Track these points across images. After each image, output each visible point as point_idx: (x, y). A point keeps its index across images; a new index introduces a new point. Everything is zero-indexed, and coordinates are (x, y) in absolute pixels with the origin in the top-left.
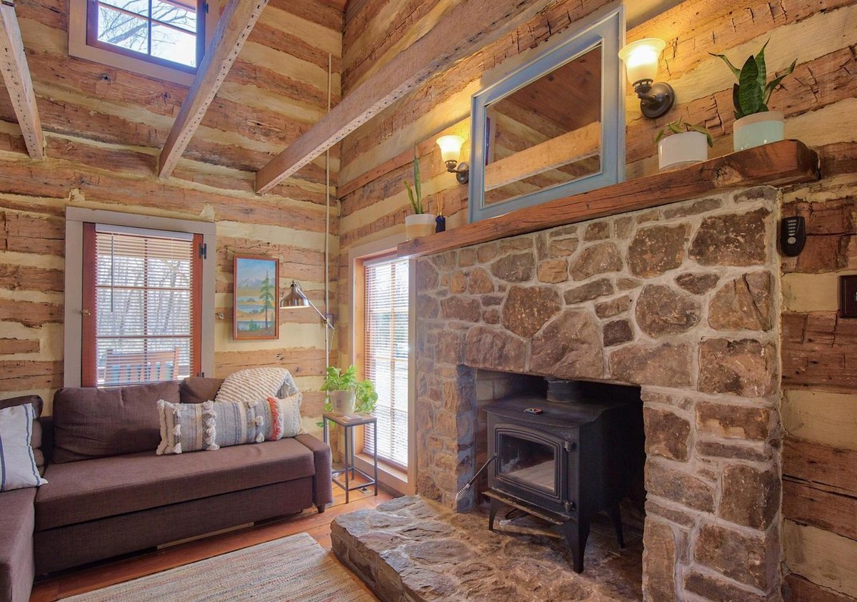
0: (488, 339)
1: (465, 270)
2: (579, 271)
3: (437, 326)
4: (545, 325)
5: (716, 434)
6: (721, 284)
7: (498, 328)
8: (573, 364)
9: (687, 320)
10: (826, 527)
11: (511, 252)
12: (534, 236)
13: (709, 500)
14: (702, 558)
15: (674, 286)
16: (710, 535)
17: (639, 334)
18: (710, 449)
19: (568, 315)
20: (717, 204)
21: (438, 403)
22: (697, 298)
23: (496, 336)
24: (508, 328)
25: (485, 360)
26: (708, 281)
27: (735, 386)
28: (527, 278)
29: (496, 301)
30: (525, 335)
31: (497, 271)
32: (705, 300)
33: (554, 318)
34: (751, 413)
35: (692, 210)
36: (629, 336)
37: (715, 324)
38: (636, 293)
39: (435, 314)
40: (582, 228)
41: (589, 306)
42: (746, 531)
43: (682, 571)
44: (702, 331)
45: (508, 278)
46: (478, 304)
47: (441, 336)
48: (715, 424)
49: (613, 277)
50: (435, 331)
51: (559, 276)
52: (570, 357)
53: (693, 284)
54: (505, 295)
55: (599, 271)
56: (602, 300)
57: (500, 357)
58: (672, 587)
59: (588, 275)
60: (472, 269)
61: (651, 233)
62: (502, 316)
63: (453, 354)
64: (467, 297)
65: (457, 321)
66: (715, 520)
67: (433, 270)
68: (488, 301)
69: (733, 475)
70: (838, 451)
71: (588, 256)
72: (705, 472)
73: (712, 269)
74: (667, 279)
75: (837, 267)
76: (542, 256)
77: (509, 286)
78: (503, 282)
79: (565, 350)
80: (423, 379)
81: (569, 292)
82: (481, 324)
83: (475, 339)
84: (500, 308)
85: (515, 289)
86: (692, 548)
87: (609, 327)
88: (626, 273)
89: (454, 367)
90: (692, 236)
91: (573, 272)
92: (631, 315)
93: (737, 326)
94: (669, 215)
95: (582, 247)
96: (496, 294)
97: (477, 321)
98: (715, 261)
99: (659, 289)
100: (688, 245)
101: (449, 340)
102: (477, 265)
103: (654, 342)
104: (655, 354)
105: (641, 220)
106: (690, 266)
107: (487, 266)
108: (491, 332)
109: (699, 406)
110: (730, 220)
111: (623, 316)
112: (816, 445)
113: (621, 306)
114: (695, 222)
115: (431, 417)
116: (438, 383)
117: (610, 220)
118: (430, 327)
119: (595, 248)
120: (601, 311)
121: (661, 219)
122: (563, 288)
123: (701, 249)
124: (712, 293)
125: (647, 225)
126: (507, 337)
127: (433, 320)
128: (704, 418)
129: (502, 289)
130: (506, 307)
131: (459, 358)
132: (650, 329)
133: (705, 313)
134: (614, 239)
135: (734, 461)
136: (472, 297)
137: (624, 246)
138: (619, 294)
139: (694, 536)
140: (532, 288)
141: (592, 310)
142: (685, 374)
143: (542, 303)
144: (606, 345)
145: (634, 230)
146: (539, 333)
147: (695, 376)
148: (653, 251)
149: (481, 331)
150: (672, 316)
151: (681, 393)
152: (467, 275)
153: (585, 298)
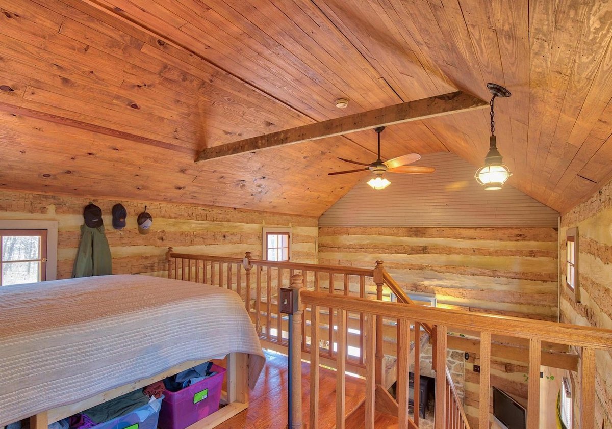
6: (456, 364)
9: (450, 369)
10: (471, 406)
15: (447, 362)
19: (423, 361)
22: (451, 365)
26: (453, 363)
27: (458, 383)
32: (453, 366)
34: (461, 387)
37: (455, 370)
52: (423, 371)
56: (431, 360)
59: (427, 354)
70: (473, 393)
73: (454, 361)
75: (474, 363)
90: (451, 353)
91: (424, 352)
93: (459, 372)
98: (455, 359)
100: (450, 355)
106: (450, 359)
110: (458, 353)
112: (470, 392)
123: (452, 356)
124: (454, 365)
133: (453, 368)
153: (427, 359)
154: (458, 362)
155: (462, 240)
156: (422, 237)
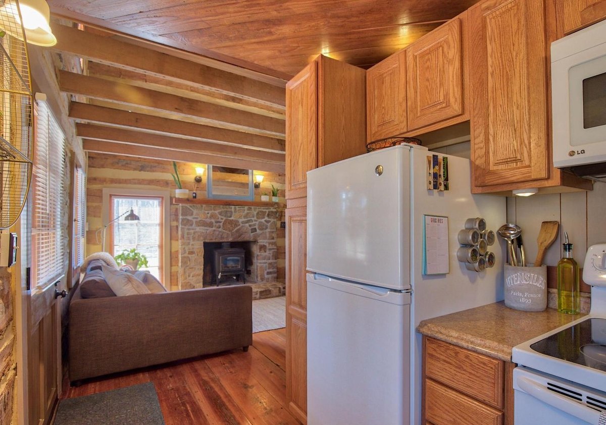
0: (217, 233)
1: (206, 212)
2: (245, 217)
3: (193, 229)
4: (236, 229)
5: (271, 247)
7: (220, 229)
8: (244, 238)
9: (267, 228)
11: (225, 209)
12: (233, 207)
13: (270, 258)
14: (269, 268)
15: (264, 222)
16: (270, 264)
17: (258, 230)
18: (270, 249)
19: (242, 226)
20: (270, 209)
21: (194, 255)
22: (267, 224)
23: (220, 232)
24: (224, 229)
25: (216, 239)
26: (269, 221)
27: (273, 238)
28: (231, 217)
29: (220, 222)
30: (230, 231)
31: (220, 214)
32: (269, 224)
33: (238, 227)
34: (275, 242)
35: (267, 209)
36: (256, 231)
37: (270, 229)
38: (257, 223)
39: (192, 225)
40: (246, 208)
41: (247, 225)
42: (274, 261)
43: (266, 272)
44: (268, 230)
45: (225, 216)
46: (213, 223)
47: (194, 233)
48: (271, 245)
49: (253, 219)
50: (192, 231)
51: (240, 217)
52: (243, 236)
53: (267, 221)
54: (224, 220)
55: (250, 217)
56: (250, 223)
57: (221, 238)
58: (264, 276)
59: (247, 218)
60: (210, 212)
61: (261, 211)
62: (222, 226)
63: (202, 238)
64: (208, 220)
65: (203, 227)
66: (271, 261)
67: (191, 210)
68: (217, 222)
69: (273, 253)
71: (248, 214)
72: (269, 254)
73: (270, 219)
74: (263, 220)
76: (235, 212)
77: (224, 218)
78: (222, 217)
79: (242, 234)
80: (184, 248)
81: (243, 221)
82: (214, 228)
83: (211, 233)
84: (221, 224)
85: (226, 219)
86: (267, 268)
87: (252, 229)
88: (255, 218)
89: (202, 242)
90: (267, 213)
91: (244, 217)
92: (257, 227)
93: (272, 229)
94: (264, 209)
95: (246, 212)
96: (220, 220)
97: (212, 227)
99: (262, 222)
100: (266, 215)
101: (199, 234)
102: (213, 211)
103: (261, 232)
104: (262, 234)
105: (259, 209)
106: (266, 218)
107: (216, 212)
108: (218, 231)
109: (268, 242)
110: (272, 212)
111: (255, 227)
112: (278, 247)
113: (255, 225)
114: (267, 211)
115: (190, 261)
116: (193, 248)
117: (253, 207)
118: (189, 229)
119: (249, 213)
120: (250, 226)
121: (262, 209)
122: (240, 220)
123: (268, 215)
124: (270, 223)
125: (260, 210)
126: (223, 232)
127: (190, 227)
128: (269, 244)
129: (222, 219)
130: (223, 224)
131: (205, 239)
132: (260, 229)
133: (269, 227)
134: (253, 211)
135: (273, 250)
136: (210, 221)
137: (255, 213)
138: (254, 223)
139: (267, 264)
140: (233, 220)
141: (248, 226)
142: (266, 237)
143: (235, 223)
144: (252, 232)
145: (257, 210)
146: (234, 230)
147: (268, 238)
148: (261, 215)
149: (214, 230)
150: (264, 227)
151: (266, 241)
152: (208, 213)
153: (246, 223)
154: (272, 220)
155: (272, 112)
156: (239, 103)
